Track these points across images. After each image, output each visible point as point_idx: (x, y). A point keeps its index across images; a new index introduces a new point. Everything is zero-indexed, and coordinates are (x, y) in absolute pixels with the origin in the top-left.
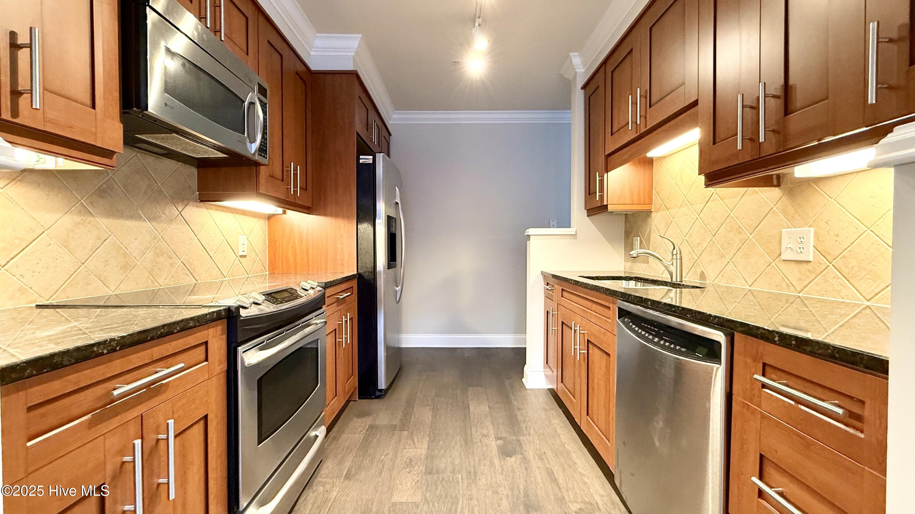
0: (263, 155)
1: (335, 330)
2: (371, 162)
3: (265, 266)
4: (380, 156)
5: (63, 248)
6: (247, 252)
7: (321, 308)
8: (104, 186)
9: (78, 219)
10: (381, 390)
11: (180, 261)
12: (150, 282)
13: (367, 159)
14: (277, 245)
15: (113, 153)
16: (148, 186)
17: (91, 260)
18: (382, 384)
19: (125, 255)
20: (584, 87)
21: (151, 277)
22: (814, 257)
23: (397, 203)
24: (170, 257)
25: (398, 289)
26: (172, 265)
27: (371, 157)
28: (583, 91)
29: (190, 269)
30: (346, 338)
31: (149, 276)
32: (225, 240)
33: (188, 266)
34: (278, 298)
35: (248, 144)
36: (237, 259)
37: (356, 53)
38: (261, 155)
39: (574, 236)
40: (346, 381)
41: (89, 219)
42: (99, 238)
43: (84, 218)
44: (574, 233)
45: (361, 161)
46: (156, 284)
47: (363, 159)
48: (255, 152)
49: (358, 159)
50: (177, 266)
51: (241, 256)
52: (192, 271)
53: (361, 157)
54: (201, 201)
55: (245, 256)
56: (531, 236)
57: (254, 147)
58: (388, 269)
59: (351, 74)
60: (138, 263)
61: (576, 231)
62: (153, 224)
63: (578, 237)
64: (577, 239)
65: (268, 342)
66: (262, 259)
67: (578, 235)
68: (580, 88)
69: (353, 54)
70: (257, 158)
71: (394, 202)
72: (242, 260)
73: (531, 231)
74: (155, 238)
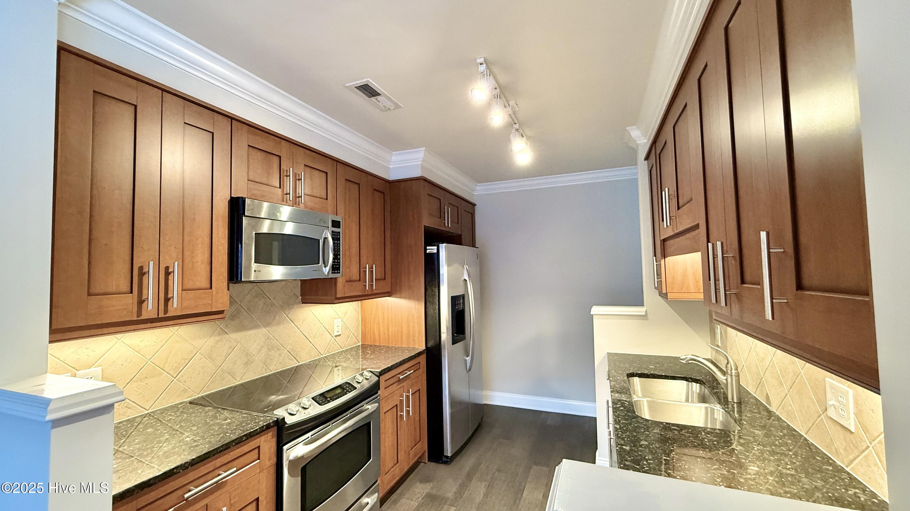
0: (336, 272)
1: (397, 405)
2: (435, 251)
3: (358, 339)
4: (442, 246)
5: (208, 359)
6: (342, 332)
7: (377, 393)
8: (235, 312)
9: (217, 338)
10: (447, 457)
11: (286, 351)
12: (264, 370)
13: (432, 249)
14: (367, 321)
15: (224, 311)
16: (265, 304)
17: (225, 363)
18: (449, 451)
19: (247, 355)
20: (647, 158)
21: (265, 367)
22: (856, 429)
23: (465, 280)
24: (279, 350)
25: (467, 359)
26: (280, 355)
27: (436, 247)
28: (646, 161)
29: (293, 355)
30: (408, 412)
31: (263, 366)
32: (322, 326)
33: (292, 353)
34: (327, 396)
35: (324, 268)
36: (333, 339)
37: (423, 161)
38: (335, 273)
39: (644, 317)
40: (410, 449)
41: (224, 336)
42: (230, 348)
43: (222, 337)
44: (644, 314)
45: (428, 251)
46: (268, 370)
47: (429, 249)
48: (328, 273)
49: (426, 249)
50: (284, 355)
51: (336, 336)
52: (295, 356)
53: (428, 248)
54: (303, 303)
55: (340, 335)
56: (594, 316)
57: (326, 270)
58: (453, 344)
59: (418, 179)
60: (256, 358)
61: (646, 311)
62: (267, 329)
63: (649, 317)
64: (648, 319)
65: (312, 437)
66: (355, 334)
67: (649, 316)
68: (643, 159)
69: (420, 163)
70: (331, 276)
71: (463, 279)
72: (337, 339)
73: (596, 310)
74: (268, 338)
